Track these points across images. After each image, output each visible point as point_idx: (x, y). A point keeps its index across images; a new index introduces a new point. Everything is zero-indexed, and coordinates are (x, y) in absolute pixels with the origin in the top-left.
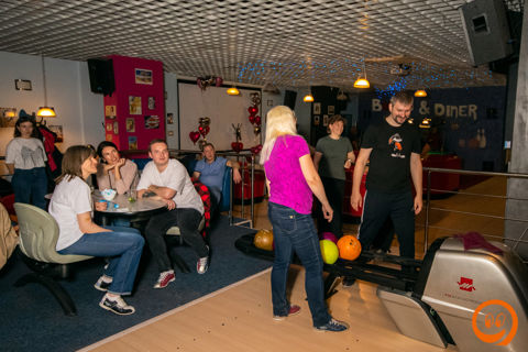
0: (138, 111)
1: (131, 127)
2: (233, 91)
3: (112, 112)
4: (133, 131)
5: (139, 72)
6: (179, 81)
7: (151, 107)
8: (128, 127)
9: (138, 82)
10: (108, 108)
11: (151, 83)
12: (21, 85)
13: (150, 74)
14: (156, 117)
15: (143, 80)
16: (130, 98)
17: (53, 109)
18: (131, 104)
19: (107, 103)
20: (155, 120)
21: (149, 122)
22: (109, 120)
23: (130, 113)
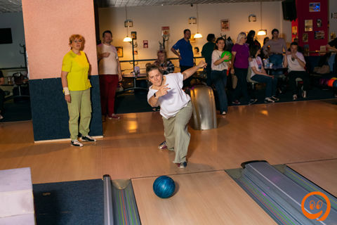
0: (311, 29)
1: (306, 39)
3: (295, 31)
4: (307, 41)
5: (312, 5)
7: (319, 25)
8: (303, 39)
9: (311, 11)
10: (294, 28)
11: (319, 11)
12: (252, 19)
13: (319, 5)
14: (322, 32)
15: (314, 9)
16: (306, 21)
17: (266, 31)
18: (306, 25)
19: (293, 25)
20: (322, 34)
21: (317, 35)
22: (293, 35)
23: (306, 30)
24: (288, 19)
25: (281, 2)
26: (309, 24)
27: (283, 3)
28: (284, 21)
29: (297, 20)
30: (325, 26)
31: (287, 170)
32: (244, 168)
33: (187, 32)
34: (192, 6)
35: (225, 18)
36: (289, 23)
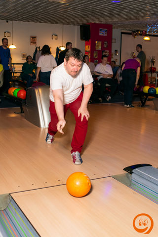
0: (100, 48)
1: (96, 56)
2: (147, 38)
3: (88, 49)
4: (97, 57)
5: (101, 30)
6: (122, 33)
7: (105, 46)
8: (94, 55)
9: (100, 34)
10: (87, 47)
11: (106, 35)
12: (54, 37)
13: (106, 31)
14: (108, 51)
15: (103, 34)
16: (96, 42)
18: (97, 45)
19: (86, 45)
20: (107, 53)
22: (87, 52)
23: (96, 49)
24: (84, 39)
25: (79, 26)
26: (99, 44)
29: (90, 40)
34: (7, 22)
35: (34, 35)
36: (84, 42)
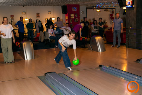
1: (71, 22)
3: (67, 18)
4: (72, 22)
5: (73, 8)
6: (87, 8)
7: (76, 16)
9: (73, 10)
10: (66, 17)
11: (76, 10)
12: (49, 13)
13: (76, 8)
14: (78, 19)
16: (71, 14)
17: (55, 18)
18: (71, 16)
19: (66, 16)
20: (77, 20)
21: (76, 20)
22: (66, 20)
23: (71, 18)
24: (64, 13)
25: (61, 6)
26: (72, 15)
27: (62, 7)
28: (63, 14)
29: (67, 14)
30: (79, 17)
31: (64, 75)
32: (46, 75)
33: (21, 18)
34: (24, 7)
35: (38, 12)
36: (64, 15)
